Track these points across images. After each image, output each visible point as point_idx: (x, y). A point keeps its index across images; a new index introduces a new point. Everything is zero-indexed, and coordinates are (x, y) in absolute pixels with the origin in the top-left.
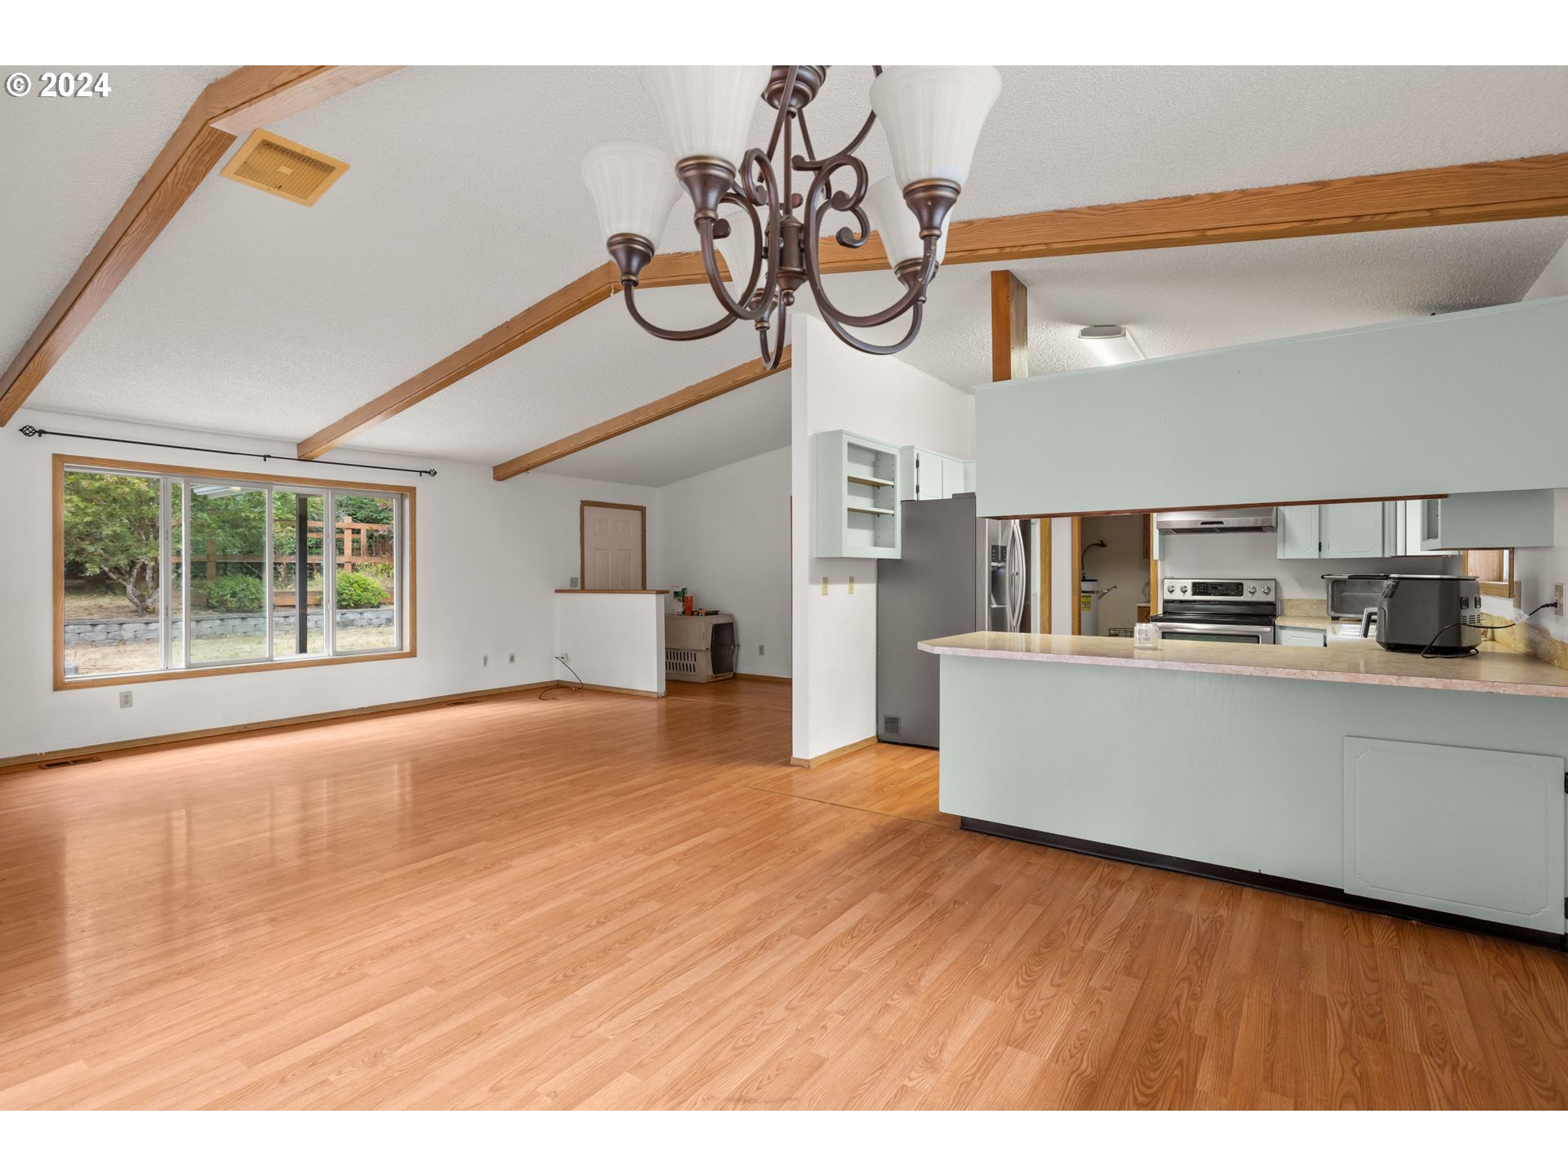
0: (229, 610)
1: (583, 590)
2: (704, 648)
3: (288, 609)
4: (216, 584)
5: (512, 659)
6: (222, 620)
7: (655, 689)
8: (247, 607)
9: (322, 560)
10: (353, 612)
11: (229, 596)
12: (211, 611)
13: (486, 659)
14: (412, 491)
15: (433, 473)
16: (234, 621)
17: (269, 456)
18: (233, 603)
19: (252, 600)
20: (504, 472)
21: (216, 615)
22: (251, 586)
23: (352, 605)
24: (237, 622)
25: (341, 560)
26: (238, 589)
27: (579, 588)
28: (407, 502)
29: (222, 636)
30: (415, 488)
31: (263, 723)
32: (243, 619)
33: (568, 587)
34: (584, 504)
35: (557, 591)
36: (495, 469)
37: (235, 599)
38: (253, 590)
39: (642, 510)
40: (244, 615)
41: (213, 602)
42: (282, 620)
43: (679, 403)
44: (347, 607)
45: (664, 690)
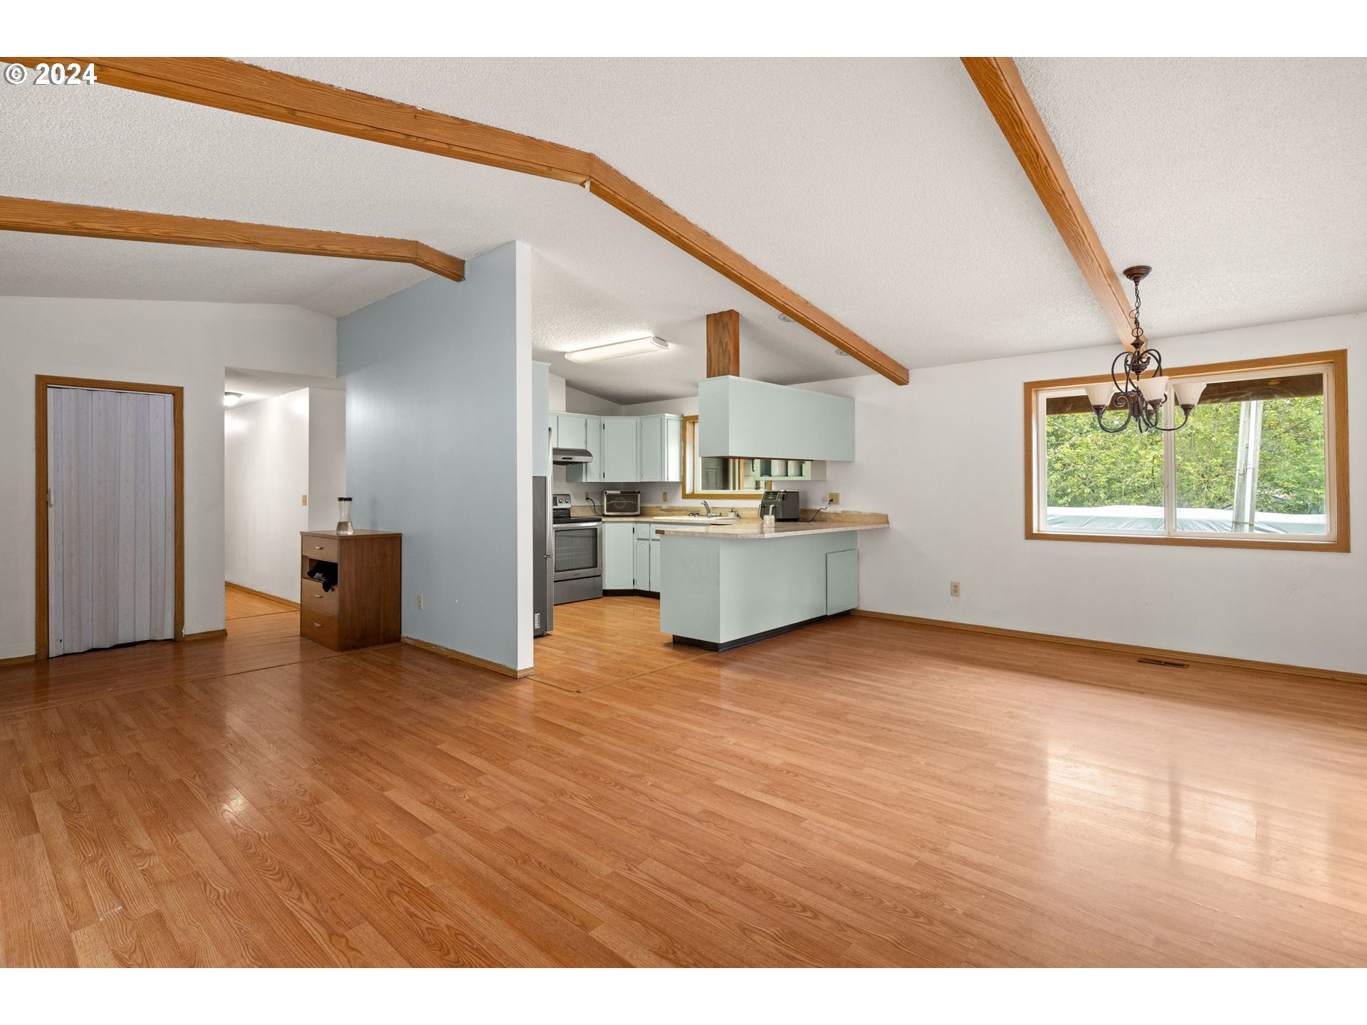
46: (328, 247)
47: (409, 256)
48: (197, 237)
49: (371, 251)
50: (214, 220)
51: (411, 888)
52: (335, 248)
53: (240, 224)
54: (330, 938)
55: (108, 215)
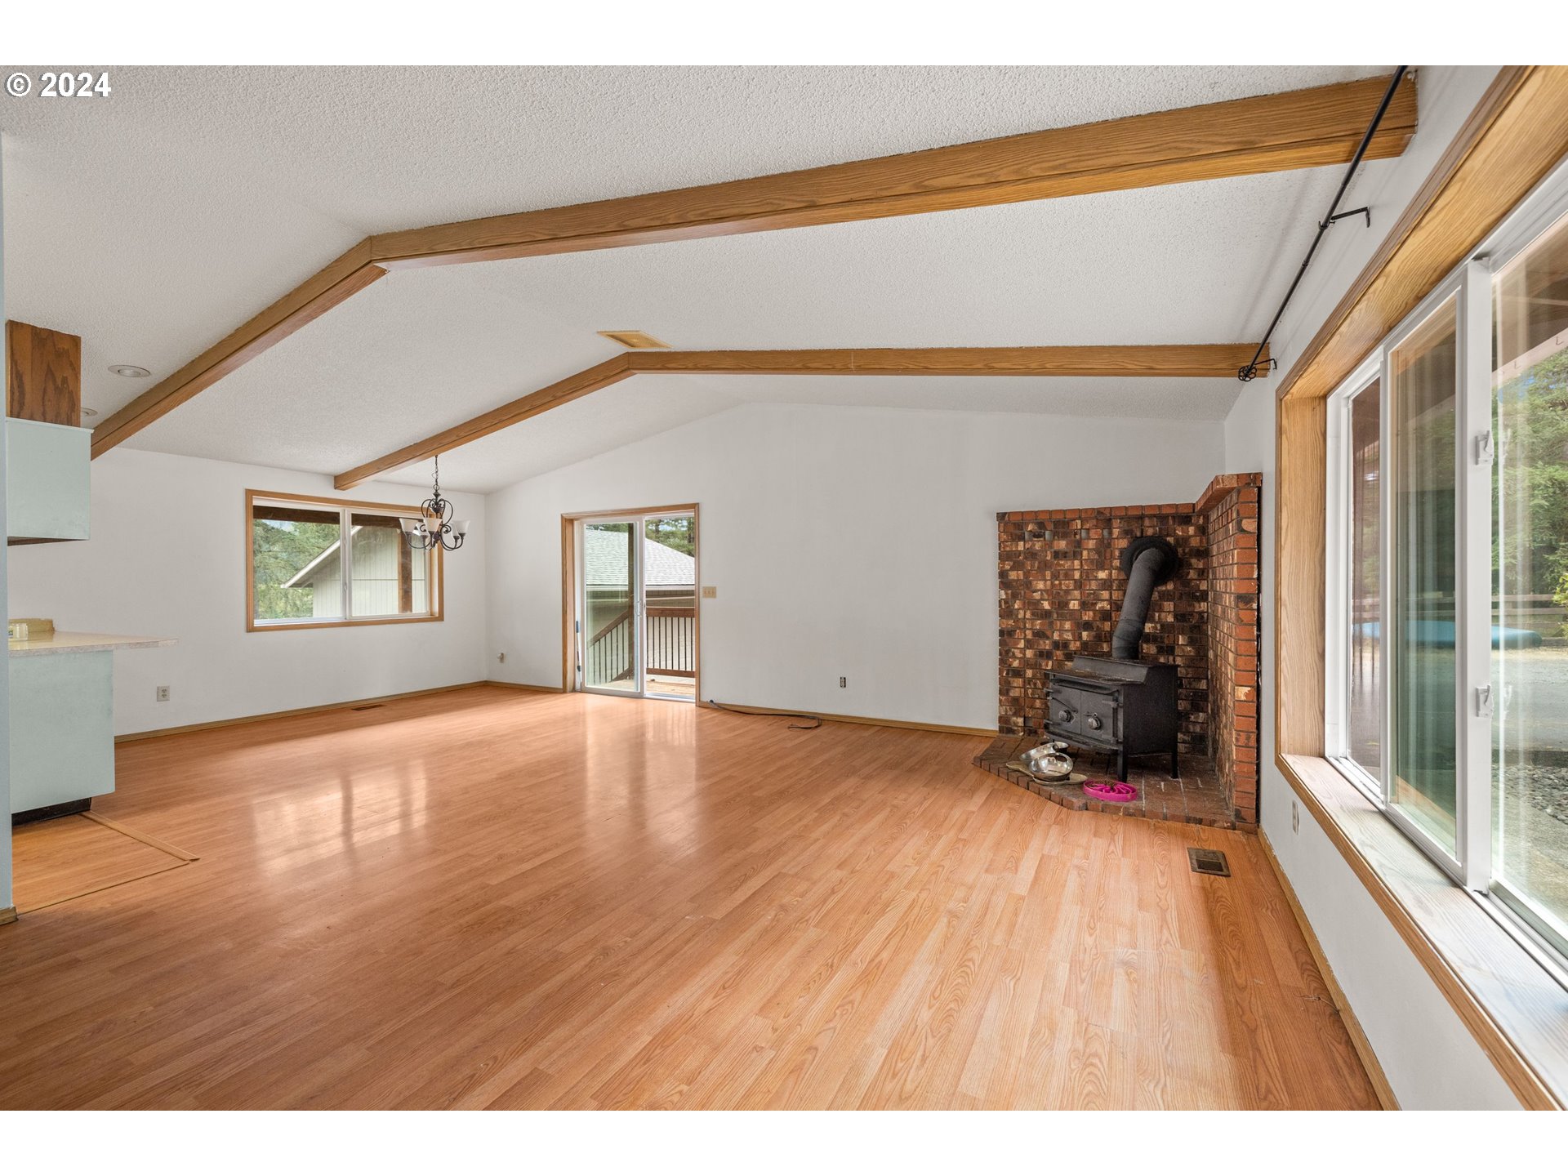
51: (1080, 971)
54: (1256, 1029)
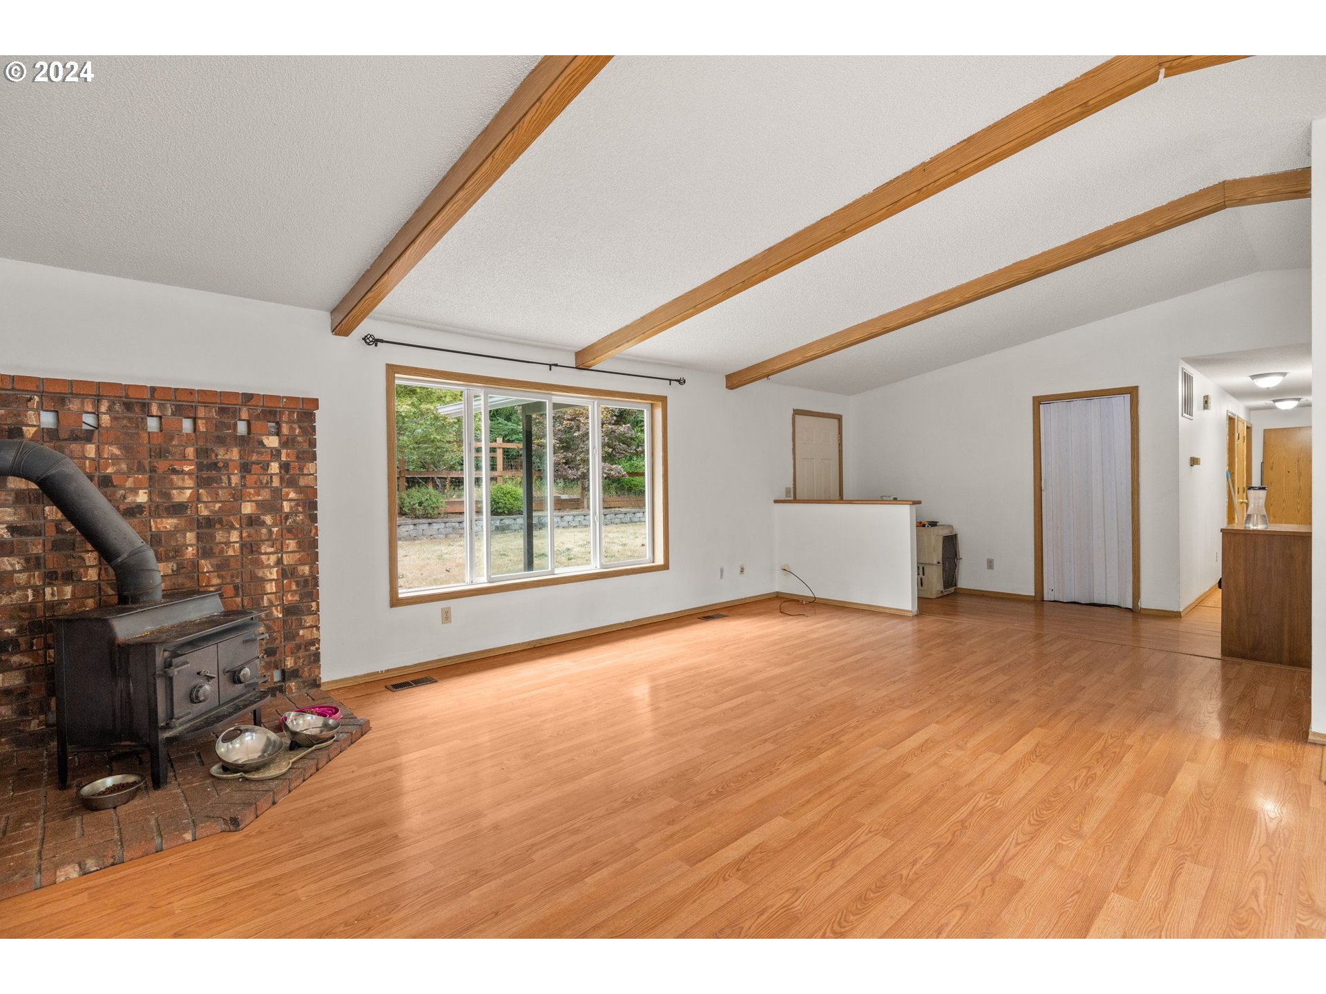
0: (417, 517)
1: (795, 500)
2: (935, 562)
3: (458, 515)
4: (408, 496)
5: (742, 571)
6: (415, 525)
7: (910, 608)
8: (430, 514)
9: (481, 475)
10: (509, 519)
11: (417, 505)
12: (404, 517)
13: (722, 571)
14: (663, 400)
15: (681, 382)
16: (423, 526)
17: (556, 365)
18: (420, 512)
19: (433, 508)
20: (735, 380)
21: (409, 521)
22: (433, 496)
23: (506, 512)
24: (426, 527)
25: (495, 474)
26: (423, 500)
27: (792, 498)
28: (658, 413)
29: (415, 538)
30: (666, 397)
31: (552, 638)
32: (429, 524)
33: (783, 498)
34: (797, 412)
35: (776, 502)
36: (728, 377)
37: (422, 508)
38: (434, 500)
39: (839, 418)
40: (430, 520)
41: (406, 510)
42: (457, 525)
43: (1000, 283)
44: (502, 513)
45: (917, 608)
46: (1105, 243)
47: (1213, 204)
48: (995, 286)
49: (1158, 223)
50: (1006, 267)
52: (1113, 240)
53: (1025, 260)
55: (943, 296)
